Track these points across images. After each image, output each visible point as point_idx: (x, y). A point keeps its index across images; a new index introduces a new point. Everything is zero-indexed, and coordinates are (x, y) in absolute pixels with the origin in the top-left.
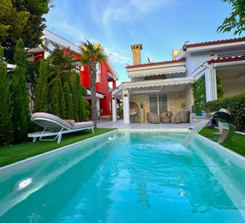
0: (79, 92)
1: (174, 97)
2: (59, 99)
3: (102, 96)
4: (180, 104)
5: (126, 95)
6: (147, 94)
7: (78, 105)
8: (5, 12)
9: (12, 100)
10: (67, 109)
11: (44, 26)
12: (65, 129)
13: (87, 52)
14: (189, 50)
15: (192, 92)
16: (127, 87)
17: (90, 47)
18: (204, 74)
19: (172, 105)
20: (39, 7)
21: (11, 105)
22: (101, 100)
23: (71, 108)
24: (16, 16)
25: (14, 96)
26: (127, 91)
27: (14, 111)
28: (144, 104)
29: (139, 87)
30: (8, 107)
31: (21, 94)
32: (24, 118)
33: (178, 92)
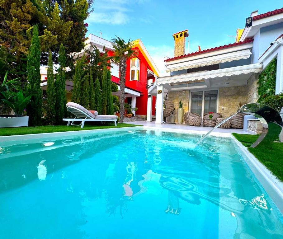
0: (109, 87)
1: (228, 94)
2: (89, 93)
3: (138, 94)
4: (238, 103)
5: (159, 92)
6: (189, 90)
7: (107, 100)
8: (56, 25)
9: (55, 93)
10: (96, 103)
11: (86, 31)
12: (88, 118)
13: (118, 49)
14: (255, 24)
15: (256, 85)
16: (161, 83)
17: (120, 42)
18: (276, 57)
19: (223, 105)
20: (79, 14)
21: (54, 97)
22: (137, 98)
23: (99, 102)
24: (63, 26)
25: (56, 89)
26: (162, 87)
27: (56, 100)
28: (184, 103)
29: (175, 82)
30: (52, 98)
31: (61, 87)
32: (62, 106)
33: (235, 87)
